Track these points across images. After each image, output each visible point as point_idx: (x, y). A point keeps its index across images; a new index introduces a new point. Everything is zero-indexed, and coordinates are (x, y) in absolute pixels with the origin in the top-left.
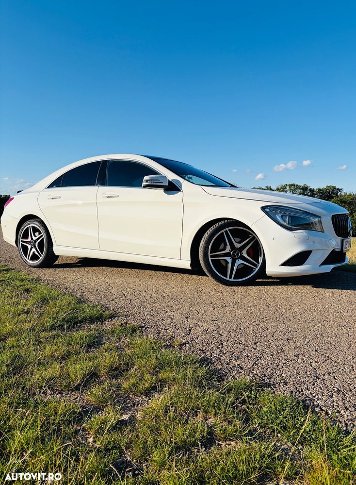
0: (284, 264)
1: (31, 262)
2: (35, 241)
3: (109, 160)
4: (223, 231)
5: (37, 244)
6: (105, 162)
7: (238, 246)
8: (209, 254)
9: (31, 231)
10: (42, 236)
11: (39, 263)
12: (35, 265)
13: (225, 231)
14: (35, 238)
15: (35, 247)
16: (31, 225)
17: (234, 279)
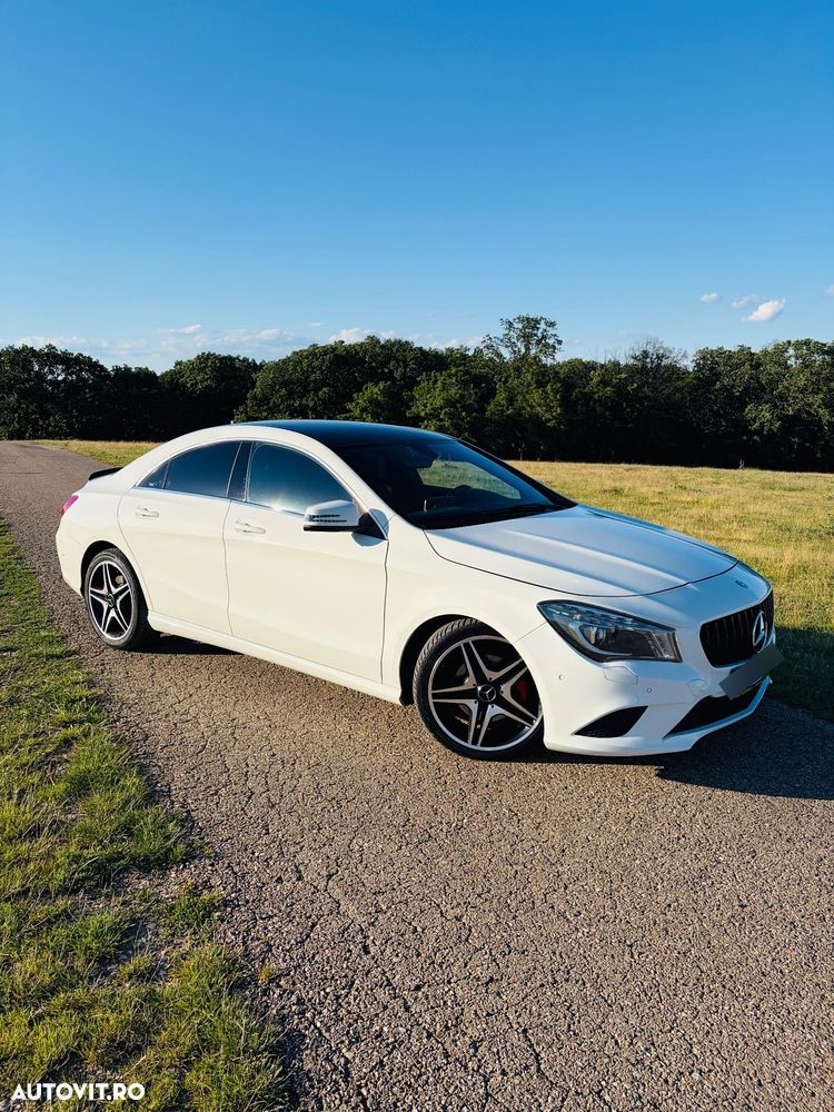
0: (582, 732)
1: (108, 636)
2: (116, 596)
3: (255, 442)
4: (461, 643)
5: (118, 601)
6: (247, 446)
7: (492, 676)
8: (430, 692)
9: (107, 576)
10: (127, 588)
11: (122, 641)
12: (116, 643)
13: (464, 645)
14: (115, 591)
15: (115, 607)
16: (107, 562)
17: (482, 745)
